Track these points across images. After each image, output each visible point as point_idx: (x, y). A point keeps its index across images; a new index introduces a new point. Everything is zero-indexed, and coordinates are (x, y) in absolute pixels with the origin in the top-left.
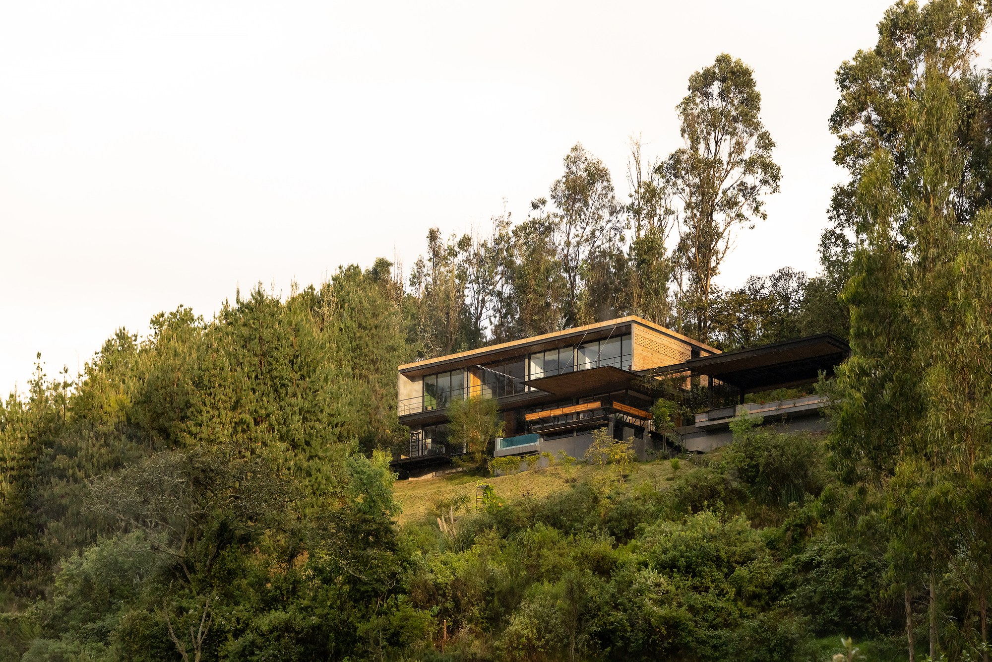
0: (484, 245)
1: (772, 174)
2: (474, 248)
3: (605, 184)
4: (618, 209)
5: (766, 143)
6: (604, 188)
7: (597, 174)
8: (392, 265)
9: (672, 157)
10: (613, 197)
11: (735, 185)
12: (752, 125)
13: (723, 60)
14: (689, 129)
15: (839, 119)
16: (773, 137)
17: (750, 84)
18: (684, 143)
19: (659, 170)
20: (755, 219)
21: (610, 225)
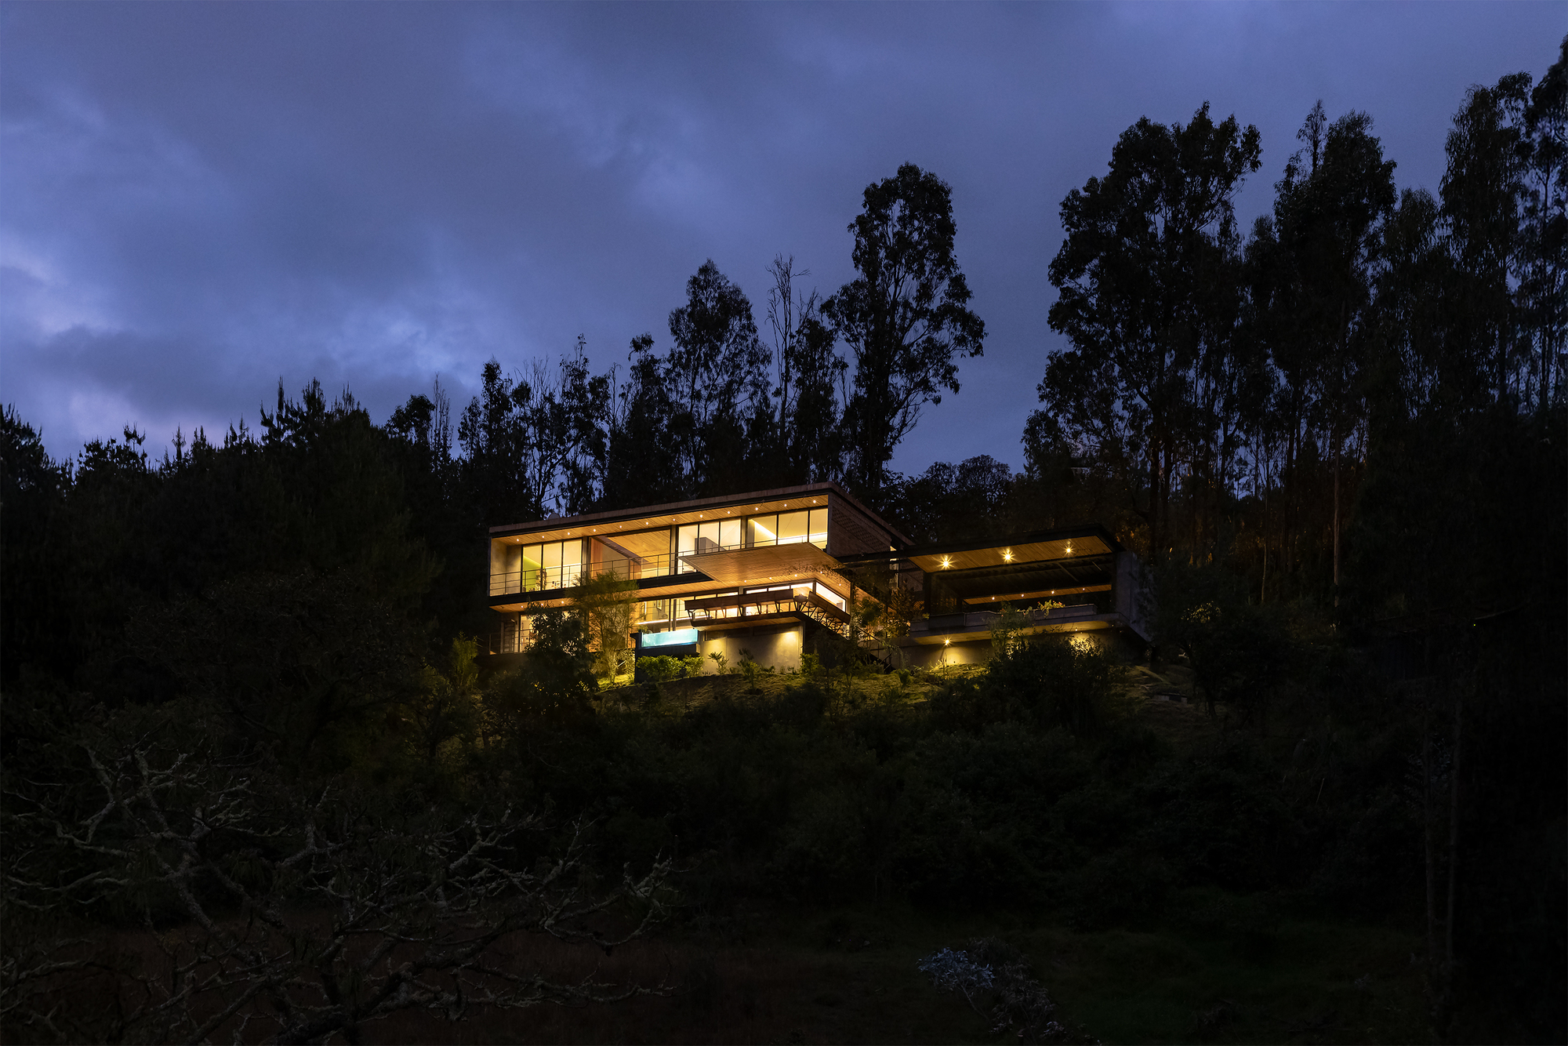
0: (549, 399)
1: (972, 331)
2: (535, 401)
3: (744, 322)
4: (761, 358)
5: (960, 290)
6: (743, 327)
7: (734, 305)
8: (433, 407)
9: (845, 289)
10: (756, 341)
11: (920, 341)
12: (945, 261)
13: (908, 171)
14: (865, 258)
15: (1062, 269)
16: (969, 284)
17: (944, 207)
18: (858, 275)
19: (827, 307)
20: (944, 391)
21: (749, 378)
